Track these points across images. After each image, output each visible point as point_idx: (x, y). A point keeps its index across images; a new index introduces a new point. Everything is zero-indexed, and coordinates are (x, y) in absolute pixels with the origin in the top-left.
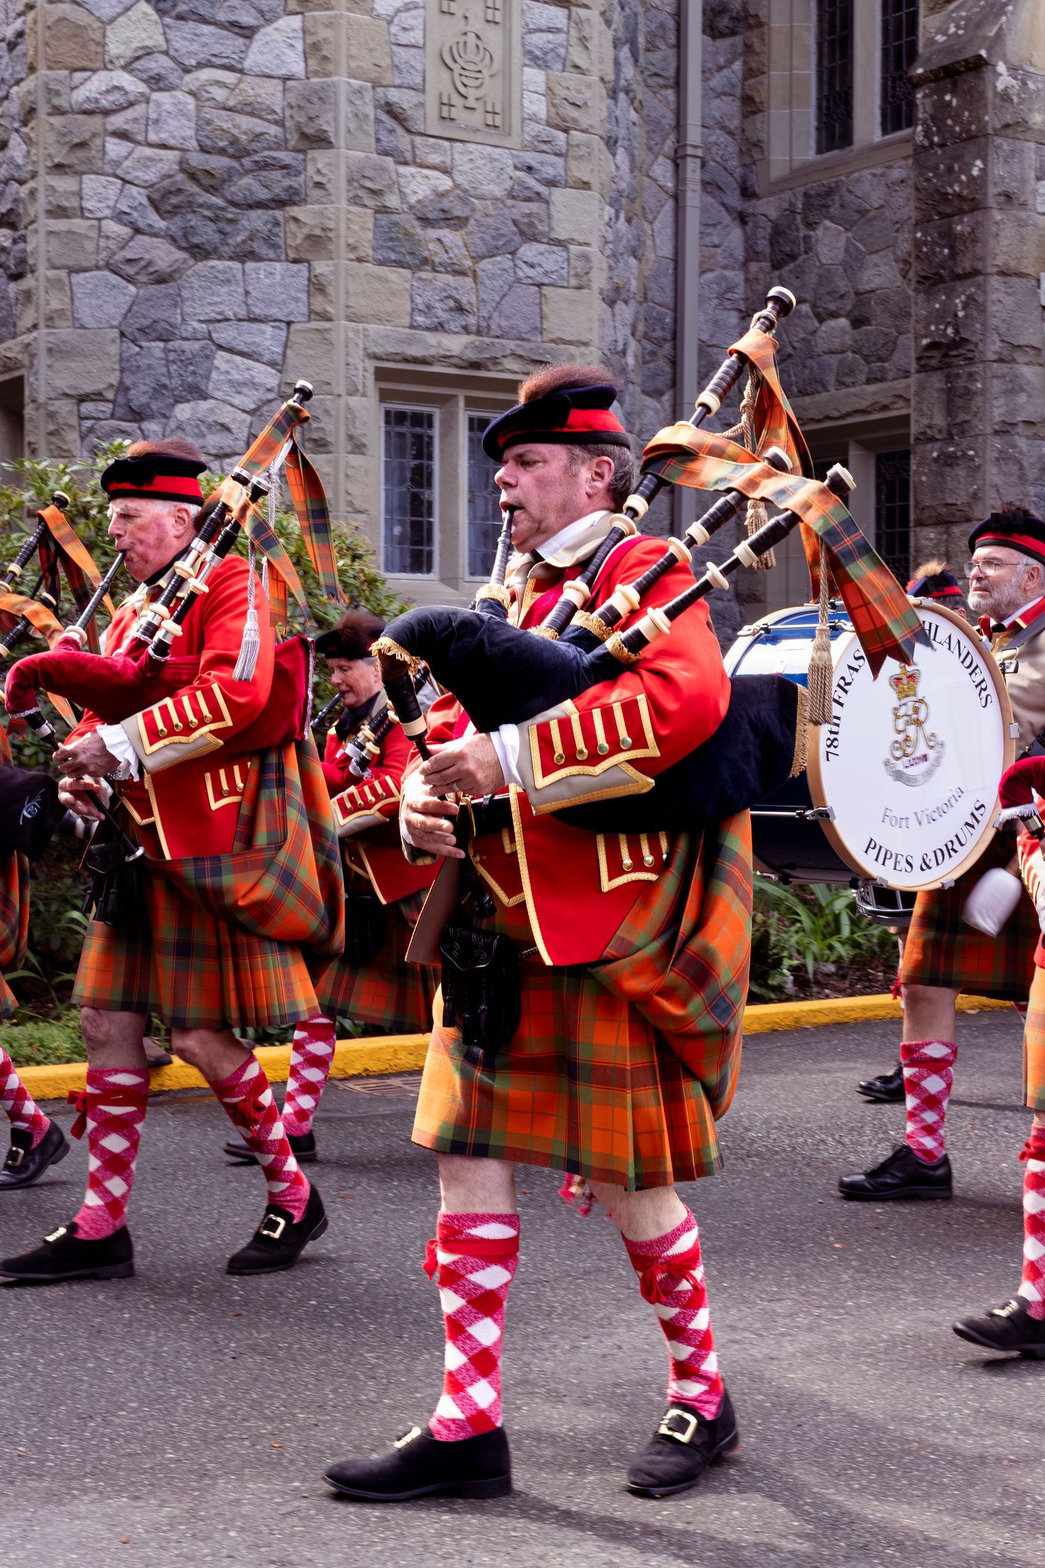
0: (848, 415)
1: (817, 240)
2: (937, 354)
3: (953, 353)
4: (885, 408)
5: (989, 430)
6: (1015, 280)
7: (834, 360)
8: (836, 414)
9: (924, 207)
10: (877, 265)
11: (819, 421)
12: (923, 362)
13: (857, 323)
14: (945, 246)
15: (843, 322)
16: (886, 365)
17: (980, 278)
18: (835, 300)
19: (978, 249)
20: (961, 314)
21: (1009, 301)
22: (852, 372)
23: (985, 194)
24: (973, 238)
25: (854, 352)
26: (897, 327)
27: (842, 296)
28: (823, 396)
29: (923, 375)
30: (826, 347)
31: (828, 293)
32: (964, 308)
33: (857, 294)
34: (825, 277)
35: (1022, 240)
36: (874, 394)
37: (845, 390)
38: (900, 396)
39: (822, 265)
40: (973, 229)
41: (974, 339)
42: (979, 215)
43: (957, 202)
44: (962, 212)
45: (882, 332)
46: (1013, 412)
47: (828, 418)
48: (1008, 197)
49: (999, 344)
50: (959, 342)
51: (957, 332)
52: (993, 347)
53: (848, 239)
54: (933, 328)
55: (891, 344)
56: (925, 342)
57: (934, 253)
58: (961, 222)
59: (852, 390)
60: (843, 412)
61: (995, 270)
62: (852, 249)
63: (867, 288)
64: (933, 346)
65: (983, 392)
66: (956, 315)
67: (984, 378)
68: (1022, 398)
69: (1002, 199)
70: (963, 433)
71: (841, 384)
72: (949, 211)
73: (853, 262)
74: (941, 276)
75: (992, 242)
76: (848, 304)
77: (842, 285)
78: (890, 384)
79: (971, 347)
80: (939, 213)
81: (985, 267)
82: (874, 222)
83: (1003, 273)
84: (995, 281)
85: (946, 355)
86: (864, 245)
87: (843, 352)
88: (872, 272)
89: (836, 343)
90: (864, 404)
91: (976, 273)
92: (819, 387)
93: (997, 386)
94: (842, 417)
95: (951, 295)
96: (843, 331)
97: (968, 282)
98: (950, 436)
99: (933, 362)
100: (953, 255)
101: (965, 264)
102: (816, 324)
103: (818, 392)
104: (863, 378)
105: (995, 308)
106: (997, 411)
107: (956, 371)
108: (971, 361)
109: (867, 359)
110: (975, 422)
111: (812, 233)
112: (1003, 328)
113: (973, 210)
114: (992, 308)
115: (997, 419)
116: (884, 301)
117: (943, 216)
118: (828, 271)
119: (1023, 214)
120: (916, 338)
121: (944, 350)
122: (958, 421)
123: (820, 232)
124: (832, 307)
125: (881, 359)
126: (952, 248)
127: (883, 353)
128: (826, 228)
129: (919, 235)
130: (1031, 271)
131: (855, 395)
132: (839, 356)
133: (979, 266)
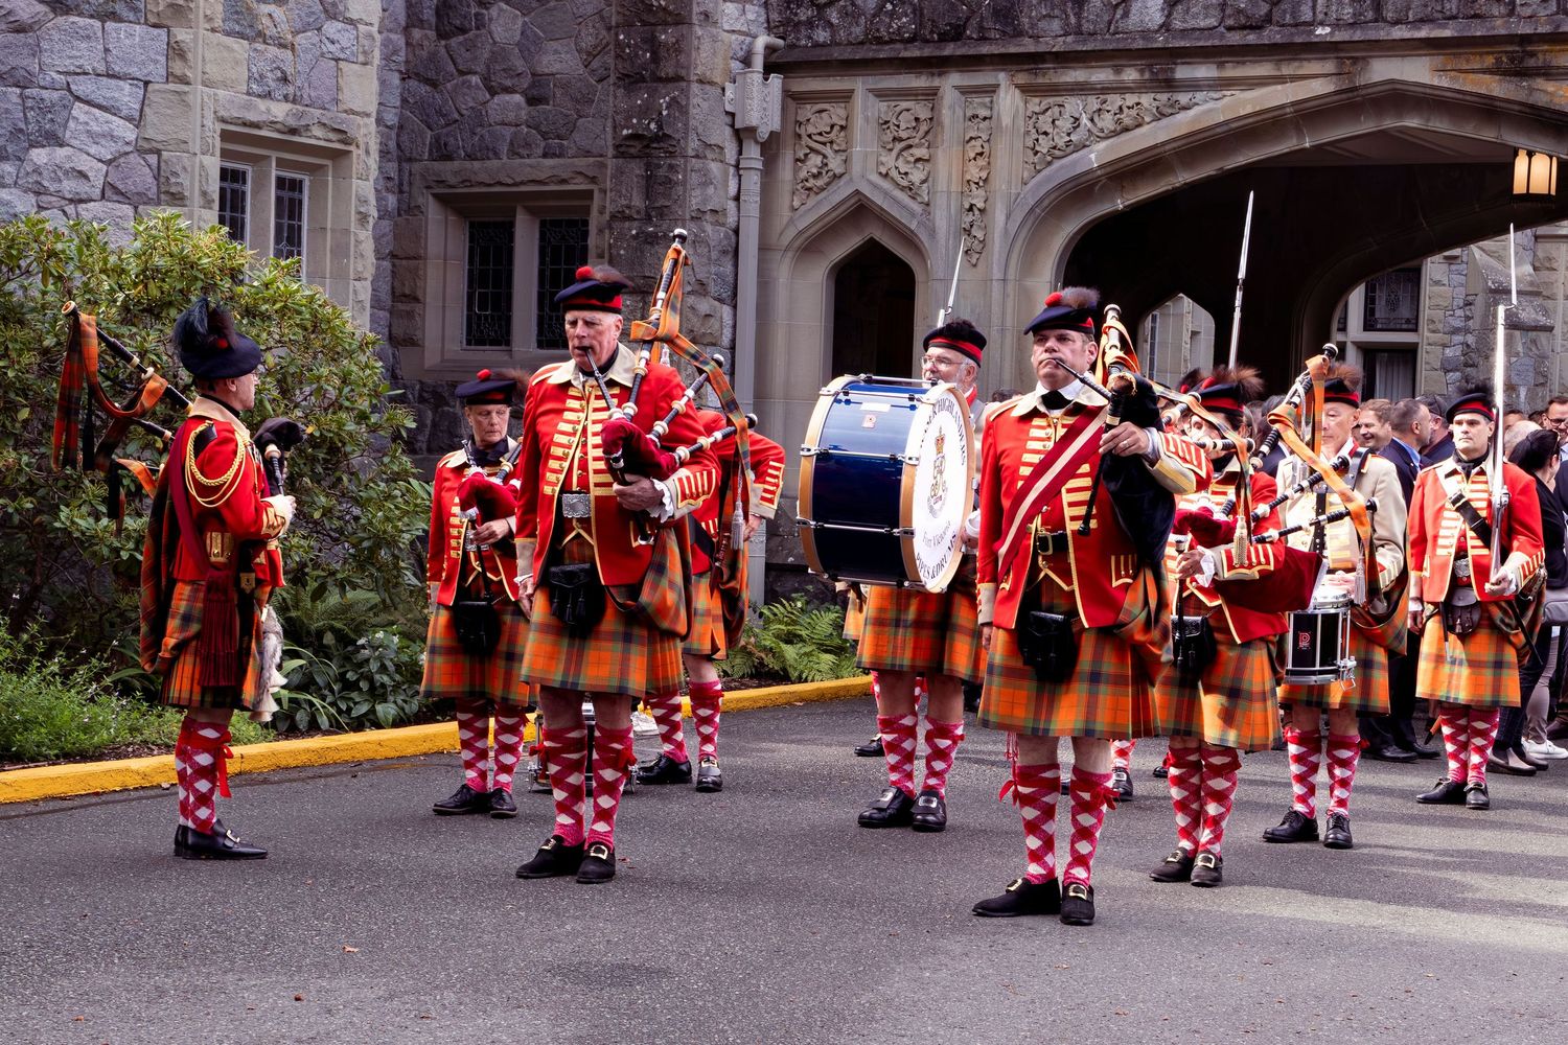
0: (522, 183)
1: (491, 20)
2: (638, 145)
3: (655, 145)
4: (564, 181)
5: (688, 217)
6: (708, 87)
7: (508, 132)
8: (510, 181)
9: (628, 13)
10: (556, 52)
11: (490, 185)
12: (622, 149)
13: (532, 101)
14: (647, 51)
15: (518, 98)
16: (565, 142)
17: (684, 84)
18: (512, 77)
19: (682, 58)
20: (665, 113)
21: (705, 105)
22: (528, 145)
23: (690, 11)
24: (677, 48)
25: (529, 126)
26: (578, 111)
27: (519, 75)
28: (494, 163)
29: (621, 160)
30: (499, 118)
31: (504, 70)
32: (667, 108)
33: (533, 75)
34: (499, 54)
35: (714, 54)
36: (553, 167)
37: (518, 161)
38: (581, 173)
39: (495, 43)
40: (677, 41)
41: (677, 136)
42: (684, 29)
43: (661, 14)
44: (666, 24)
45: (562, 113)
46: (705, 201)
47: (500, 183)
48: (706, 15)
49: (697, 142)
50: (661, 137)
51: (660, 127)
52: (693, 145)
53: (525, 23)
54: (635, 121)
55: (571, 125)
56: (625, 132)
57: (637, 55)
58: (665, 32)
59: (527, 161)
60: (518, 180)
61: (696, 78)
62: (528, 32)
63: (546, 71)
64: (635, 137)
65: (684, 183)
66: (661, 113)
67: (685, 170)
68: (711, 190)
69: (703, 17)
70: (661, 216)
71: (514, 153)
72: (653, 21)
73: (529, 45)
74: (643, 76)
75: (694, 54)
76: (525, 83)
77: (520, 65)
78: (570, 160)
79: (674, 143)
80: (641, 21)
81: (688, 74)
82: (555, 13)
83: (701, 82)
84: (695, 88)
85: (647, 146)
86: (544, 32)
87: (517, 125)
88: (552, 58)
89: (511, 117)
90: (542, 176)
91: (678, 78)
92: (491, 155)
93: (694, 178)
94: (515, 184)
95: (653, 93)
96: (518, 105)
97: (670, 85)
98: (649, 218)
99: (632, 151)
100: (656, 59)
101: (668, 69)
102: (488, 96)
103: (489, 159)
104: (540, 151)
105: (695, 111)
106: (695, 201)
107: (656, 161)
108: (672, 154)
109: (545, 136)
110: (675, 208)
111: (484, 11)
112: (700, 131)
113: (677, 24)
114: (693, 111)
115: (694, 207)
116: (565, 86)
117: (644, 23)
118: (503, 49)
119: (714, 31)
120: (615, 127)
121: (645, 143)
122: (657, 205)
123: (494, 11)
124: (508, 83)
125: (559, 137)
126: (654, 53)
127: (563, 131)
128: (501, 10)
129: (621, 37)
130: (718, 80)
131: (531, 166)
132: (513, 129)
133: (683, 73)
